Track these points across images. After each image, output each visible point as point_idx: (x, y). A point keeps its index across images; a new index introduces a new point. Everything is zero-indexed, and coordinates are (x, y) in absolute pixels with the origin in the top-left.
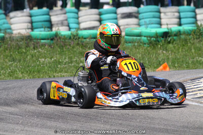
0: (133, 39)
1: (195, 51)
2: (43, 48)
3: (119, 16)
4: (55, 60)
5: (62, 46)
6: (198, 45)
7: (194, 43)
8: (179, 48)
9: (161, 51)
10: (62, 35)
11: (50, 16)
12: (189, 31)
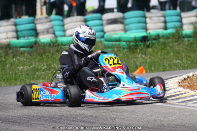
0: (112, 44)
1: (173, 55)
2: (22, 56)
3: (104, 22)
4: (34, 67)
5: (42, 53)
6: (177, 48)
7: (173, 46)
8: (158, 52)
9: (140, 55)
10: (41, 43)
11: (35, 24)
12: (168, 35)
